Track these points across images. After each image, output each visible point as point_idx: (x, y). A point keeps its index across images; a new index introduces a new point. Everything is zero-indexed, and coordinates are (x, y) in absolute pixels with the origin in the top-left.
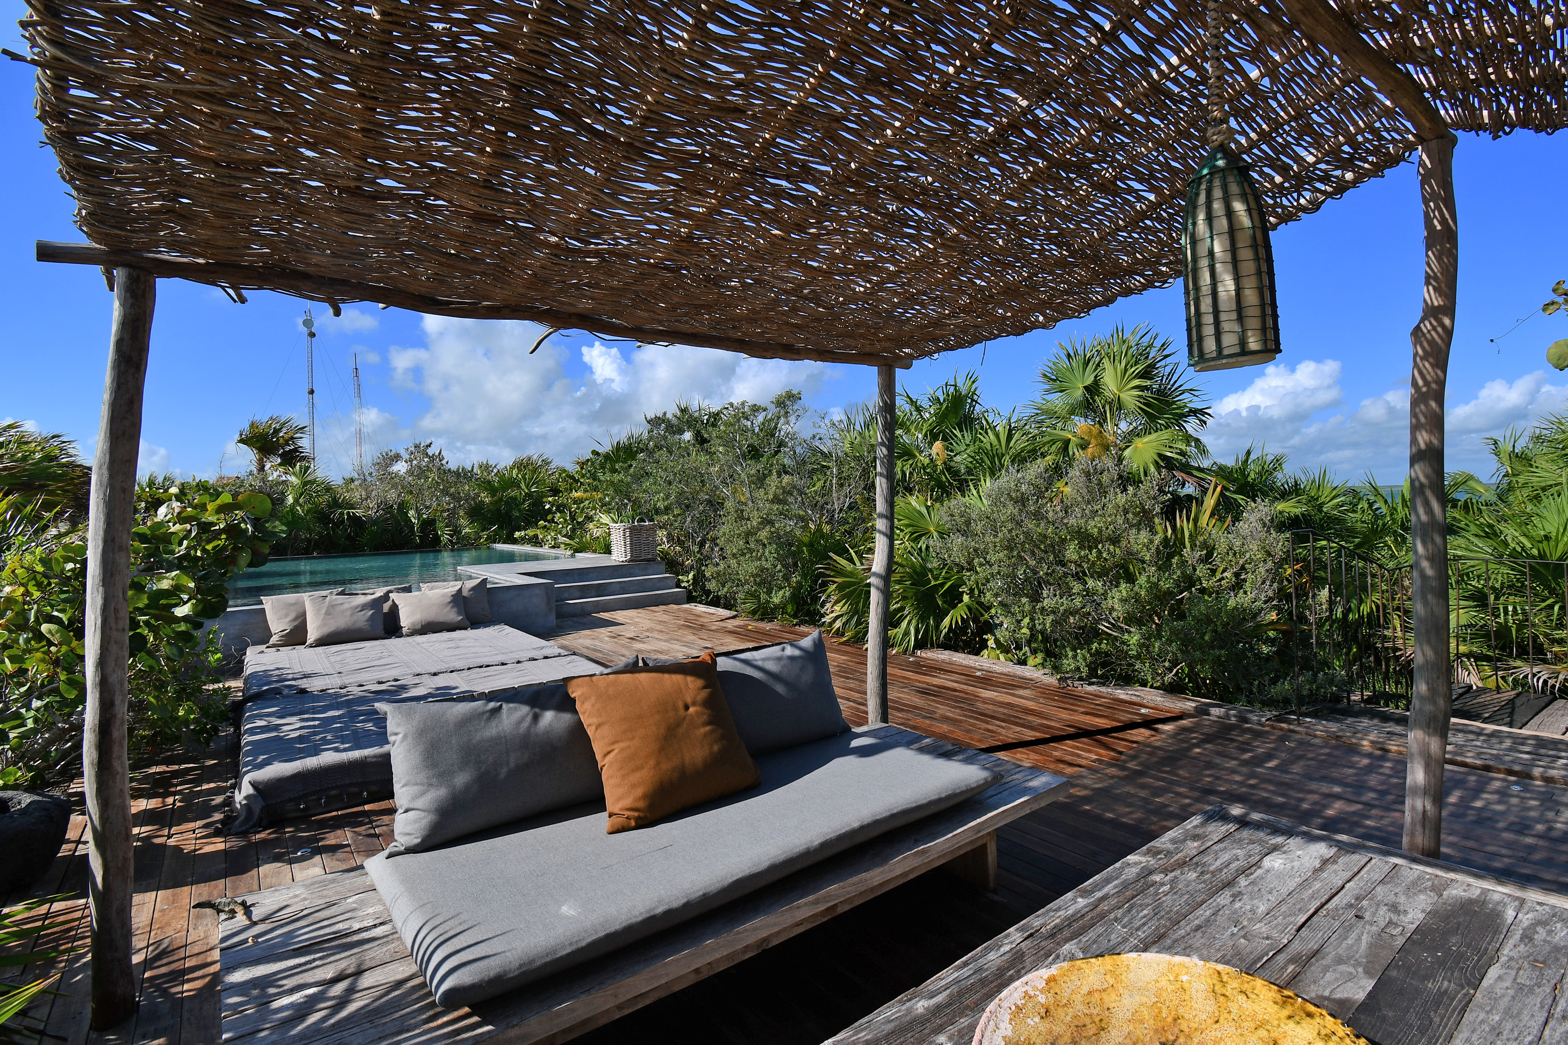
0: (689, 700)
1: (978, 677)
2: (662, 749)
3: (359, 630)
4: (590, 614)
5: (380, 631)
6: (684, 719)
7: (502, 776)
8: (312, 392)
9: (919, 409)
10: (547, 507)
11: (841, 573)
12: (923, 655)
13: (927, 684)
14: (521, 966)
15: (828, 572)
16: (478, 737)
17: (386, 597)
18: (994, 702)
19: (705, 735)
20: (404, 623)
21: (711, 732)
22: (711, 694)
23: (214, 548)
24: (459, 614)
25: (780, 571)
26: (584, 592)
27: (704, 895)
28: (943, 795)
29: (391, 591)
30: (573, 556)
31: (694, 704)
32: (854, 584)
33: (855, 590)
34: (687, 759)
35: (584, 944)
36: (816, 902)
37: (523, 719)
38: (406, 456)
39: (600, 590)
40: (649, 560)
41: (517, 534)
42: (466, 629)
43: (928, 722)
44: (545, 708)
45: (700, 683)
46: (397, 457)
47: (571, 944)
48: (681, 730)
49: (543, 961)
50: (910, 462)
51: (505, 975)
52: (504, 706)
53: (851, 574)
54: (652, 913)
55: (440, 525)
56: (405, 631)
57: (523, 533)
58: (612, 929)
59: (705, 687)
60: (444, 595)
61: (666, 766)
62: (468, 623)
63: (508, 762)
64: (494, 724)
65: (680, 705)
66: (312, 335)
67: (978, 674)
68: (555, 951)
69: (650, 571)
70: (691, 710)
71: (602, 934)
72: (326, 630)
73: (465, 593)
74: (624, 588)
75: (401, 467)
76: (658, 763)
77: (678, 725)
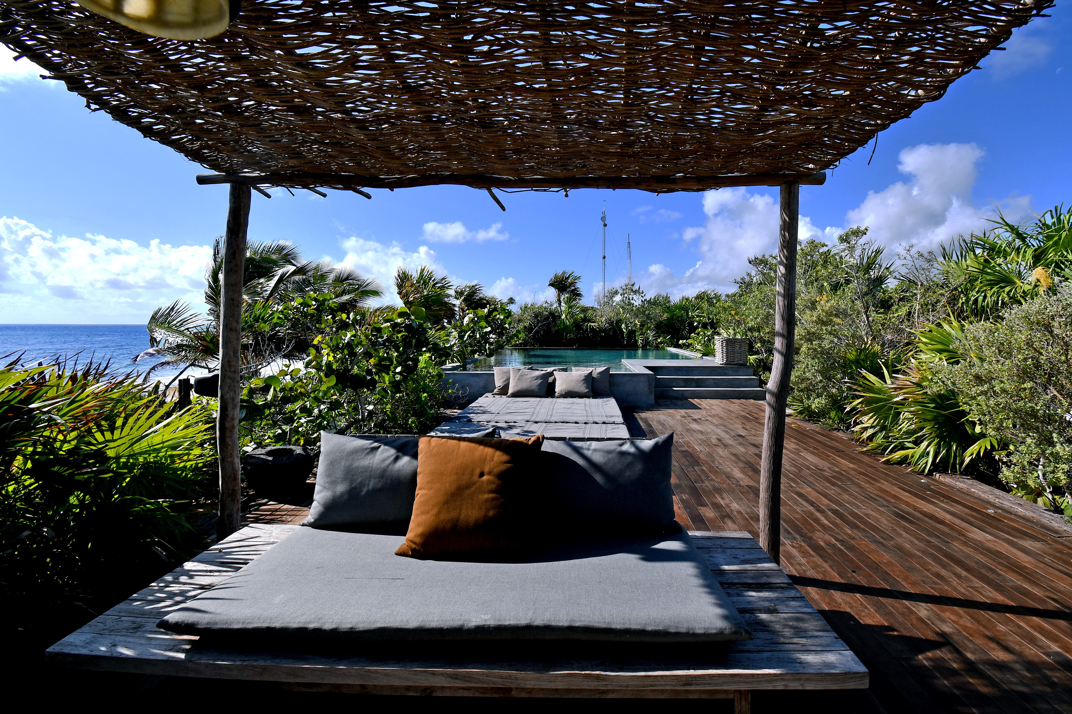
0: (486, 469)
1: (988, 515)
2: (446, 502)
3: (533, 391)
4: (686, 399)
5: (543, 392)
6: (474, 483)
7: (363, 493)
8: (604, 257)
9: (1020, 236)
10: (695, 324)
11: (870, 388)
12: (942, 479)
13: (915, 508)
14: (208, 623)
15: (855, 387)
16: (356, 464)
17: (551, 374)
18: (979, 547)
19: (487, 501)
20: (557, 389)
21: (493, 499)
22: (508, 470)
23: (402, 336)
24: (587, 388)
25: (821, 381)
26: (687, 383)
27: (352, 628)
28: (650, 628)
29: (555, 370)
30: (702, 358)
31: (489, 473)
32: (880, 400)
33: (884, 406)
34: (463, 515)
35: (250, 626)
36: (455, 677)
37: (389, 457)
38: (621, 291)
39: (699, 383)
40: (741, 365)
41: (681, 342)
42: (589, 397)
43: (873, 546)
44: (405, 454)
45: (505, 458)
46: (616, 293)
47: (243, 623)
48: (467, 492)
49: (222, 626)
50: (1007, 289)
51: (197, 624)
52: (382, 447)
53: (879, 391)
54: (306, 626)
55: (637, 334)
56: (556, 394)
57: (684, 341)
58: (273, 625)
59: (506, 462)
60: (580, 375)
61: (444, 516)
62: (591, 394)
63: (368, 485)
64: (370, 456)
65: (478, 471)
66: (605, 225)
67: (991, 511)
68: (231, 623)
69: (741, 373)
70: (485, 478)
71: (265, 625)
72: (516, 389)
73: (595, 375)
74: (717, 383)
75: (618, 298)
76: (439, 512)
77: (468, 487)
